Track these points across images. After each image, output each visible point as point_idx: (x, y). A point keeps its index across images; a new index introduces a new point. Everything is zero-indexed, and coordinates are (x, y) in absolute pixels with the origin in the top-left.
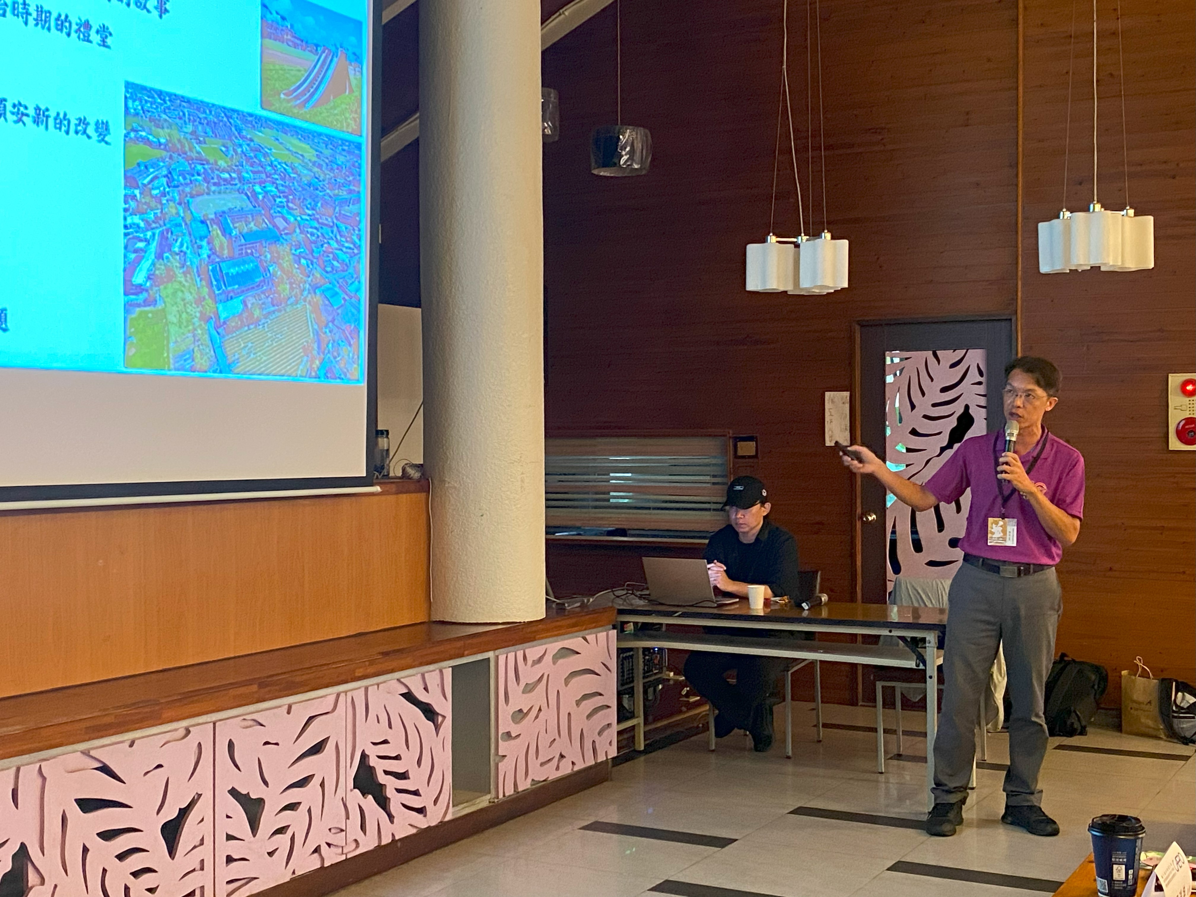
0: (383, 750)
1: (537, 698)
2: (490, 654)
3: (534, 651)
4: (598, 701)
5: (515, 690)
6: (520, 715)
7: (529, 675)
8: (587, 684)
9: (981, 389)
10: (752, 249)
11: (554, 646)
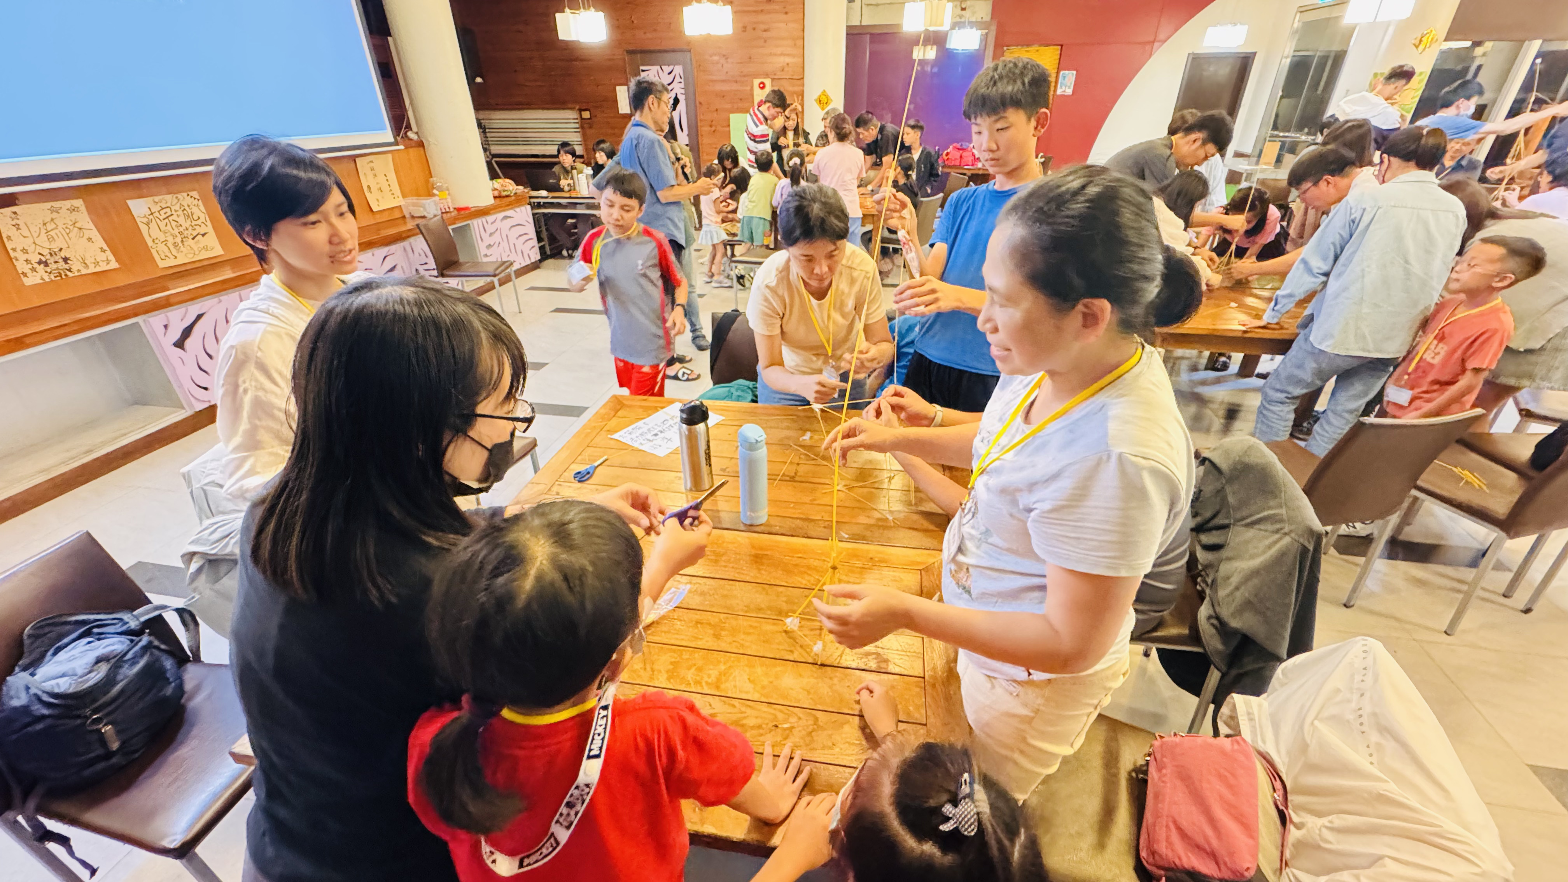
0: (426, 267)
1: (496, 238)
2: (469, 222)
3: (490, 218)
4: (527, 237)
5: (485, 236)
6: (489, 246)
7: (490, 229)
8: (520, 230)
9: (682, 85)
10: (558, 16)
11: (501, 215)
